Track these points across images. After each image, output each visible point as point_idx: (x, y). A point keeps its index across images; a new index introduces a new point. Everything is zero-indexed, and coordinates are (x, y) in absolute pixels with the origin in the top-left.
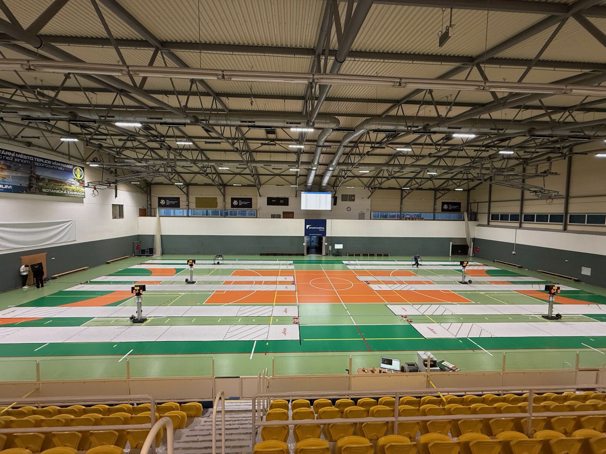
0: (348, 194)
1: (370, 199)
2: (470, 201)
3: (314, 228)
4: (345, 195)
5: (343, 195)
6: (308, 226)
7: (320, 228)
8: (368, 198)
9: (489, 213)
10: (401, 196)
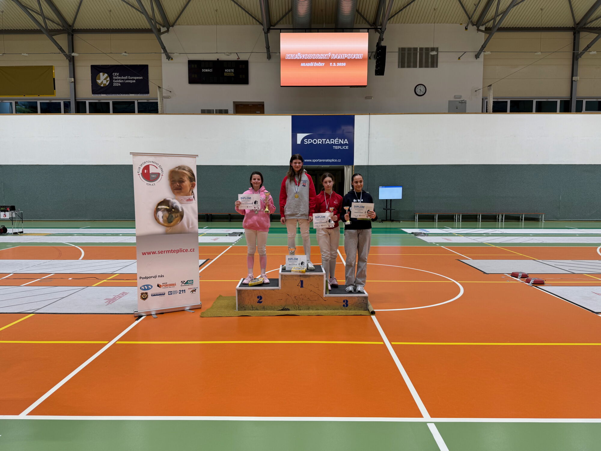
0: (419, 46)
1: (481, 58)
3: (319, 141)
4: (409, 49)
5: (403, 51)
6: (300, 137)
7: (335, 141)
8: (477, 56)
10: (574, 50)
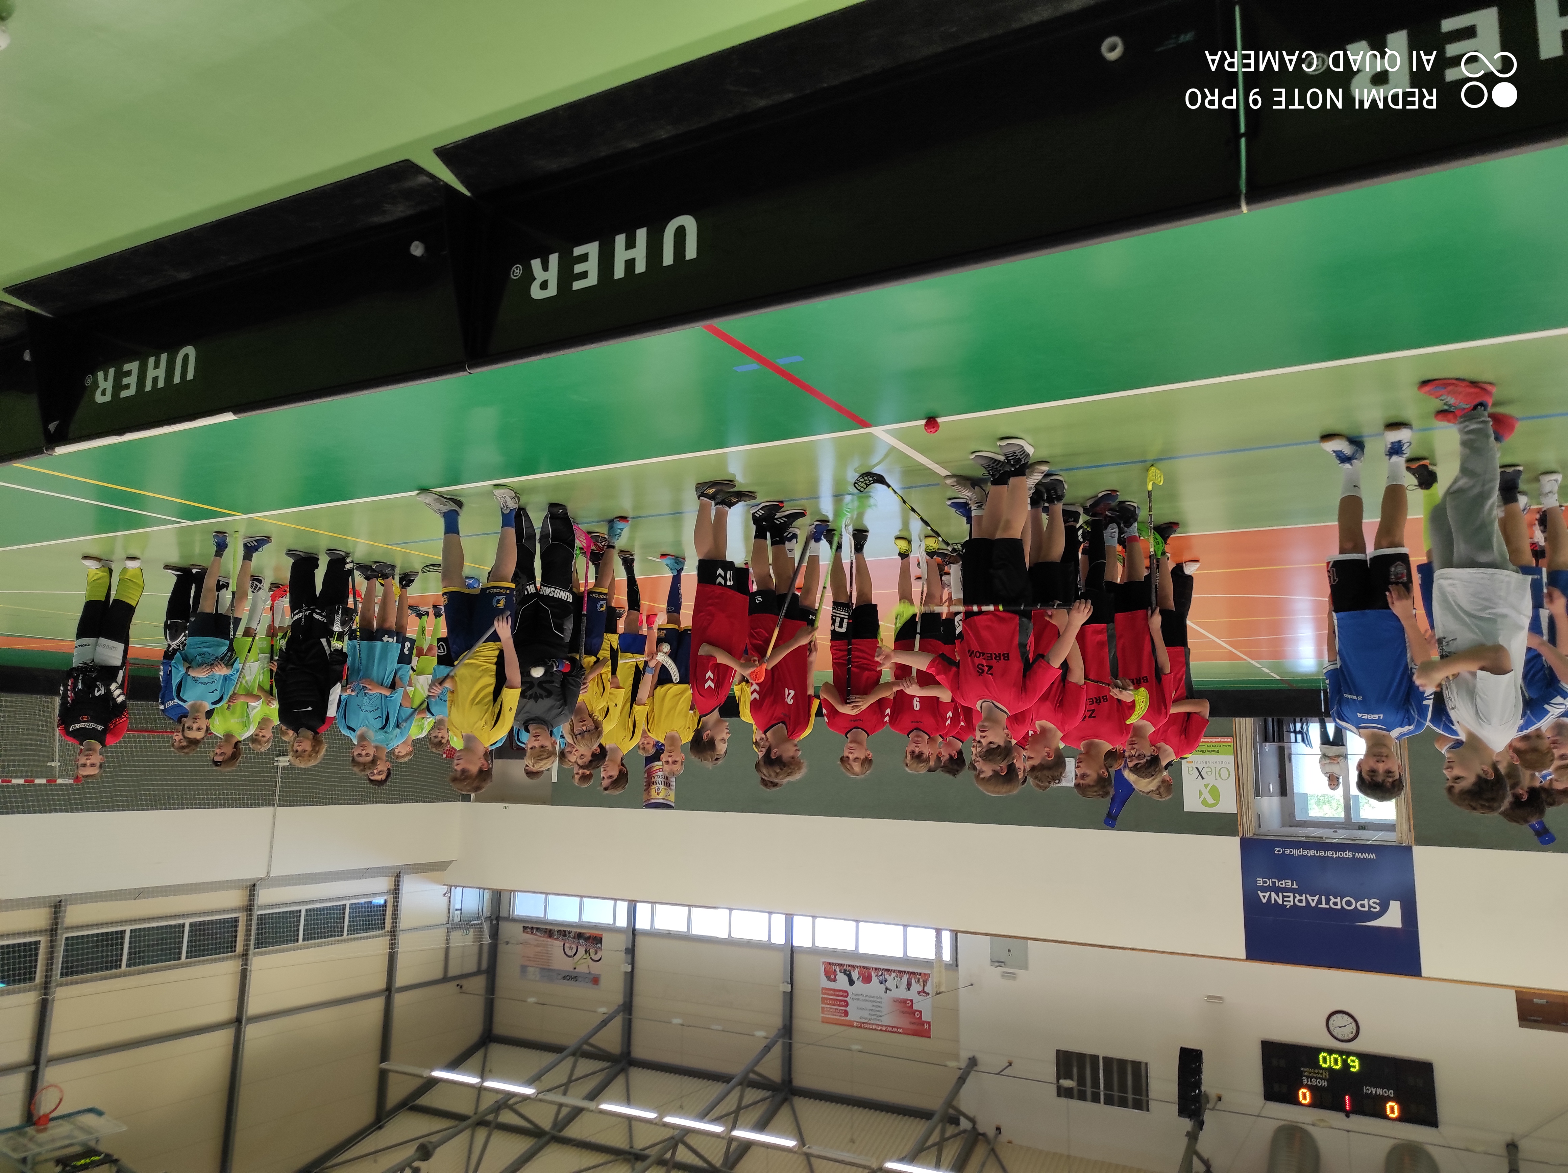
0: (1101, 1108)
1: (965, 1055)
2: (478, 984)
3: (1338, 903)
4: (1123, 1103)
5: (1141, 1103)
6: (1392, 918)
7: (1291, 900)
8: (973, 1062)
9: (393, 933)
10: (790, 1045)
